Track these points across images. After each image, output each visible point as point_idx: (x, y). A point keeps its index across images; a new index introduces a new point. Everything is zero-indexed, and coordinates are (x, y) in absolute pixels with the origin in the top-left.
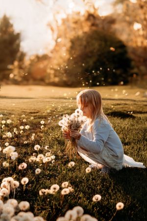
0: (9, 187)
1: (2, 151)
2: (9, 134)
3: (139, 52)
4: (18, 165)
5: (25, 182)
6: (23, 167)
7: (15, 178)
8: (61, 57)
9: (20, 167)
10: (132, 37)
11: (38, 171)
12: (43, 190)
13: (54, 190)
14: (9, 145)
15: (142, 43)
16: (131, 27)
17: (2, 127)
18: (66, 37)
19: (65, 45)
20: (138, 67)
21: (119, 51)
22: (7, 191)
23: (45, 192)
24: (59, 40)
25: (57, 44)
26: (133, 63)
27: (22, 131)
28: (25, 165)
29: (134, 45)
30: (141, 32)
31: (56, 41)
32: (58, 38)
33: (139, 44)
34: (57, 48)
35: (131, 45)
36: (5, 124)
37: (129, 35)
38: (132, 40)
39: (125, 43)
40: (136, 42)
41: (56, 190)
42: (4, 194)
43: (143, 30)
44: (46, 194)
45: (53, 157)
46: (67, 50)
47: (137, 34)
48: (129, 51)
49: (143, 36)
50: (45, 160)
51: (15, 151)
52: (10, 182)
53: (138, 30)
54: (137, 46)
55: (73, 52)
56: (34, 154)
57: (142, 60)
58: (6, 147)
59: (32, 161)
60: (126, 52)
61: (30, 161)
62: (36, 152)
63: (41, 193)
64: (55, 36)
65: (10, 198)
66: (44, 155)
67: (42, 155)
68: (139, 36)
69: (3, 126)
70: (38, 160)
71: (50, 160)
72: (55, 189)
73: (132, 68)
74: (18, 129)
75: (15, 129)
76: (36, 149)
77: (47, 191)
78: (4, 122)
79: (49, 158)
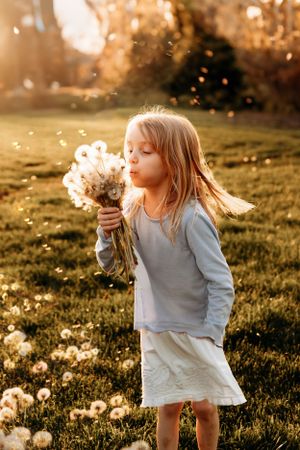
0: (14, 406)
1: (2, 340)
2: (15, 310)
3: (258, 58)
4: (32, 365)
5: (44, 397)
6: (41, 369)
7: (26, 389)
8: (115, 68)
9: (34, 370)
10: (245, 31)
11: (68, 376)
12: (77, 411)
13: (96, 411)
14: (16, 329)
15: (262, 41)
16: (242, 13)
17: (3, 297)
18: (124, 32)
19: (122, 47)
20: (255, 86)
21: (221, 56)
22: (11, 413)
23: (80, 415)
24: (112, 37)
25: (108, 44)
26: (246, 79)
27: (38, 305)
28: (44, 365)
29: (248, 46)
30: (261, 23)
31: (107, 39)
32: (110, 33)
33: (257, 44)
34: (108, 52)
35: (242, 45)
36: (8, 292)
37: (239, 27)
38: (243, 37)
39: (232, 42)
40: (251, 41)
41: (101, 412)
42: (6, 417)
43: (264, 18)
44: (82, 417)
45: (95, 351)
46: (126, 55)
47: (253, 25)
48: (239, 56)
49: (264, 29)
50: (81, 356)
51: (26, 340)
52: (16, 397)
53: (256, 19)
54: (253, 48)
55: (138, 58)
56: (60, 346)
57: (262, 73)
58: (10, 332)
59: (57, 358)
60: (232, 59)
61: (53, 358)
62: (63, 342)
63: (72, 417)
64: (105, 30)
65: (18, 425)
66: (79, 348)
67: (74, 348)
68: (258, 29)
69: (5, 294)
70: (67, 355)
71: (90, 356)
72: (98, 408)
73: (245, 88)
74: (32, 301)
75: (26, 301)
76: (63, 337)
77: (83, 412)
78: (5, 287)
79: (87, 352)
